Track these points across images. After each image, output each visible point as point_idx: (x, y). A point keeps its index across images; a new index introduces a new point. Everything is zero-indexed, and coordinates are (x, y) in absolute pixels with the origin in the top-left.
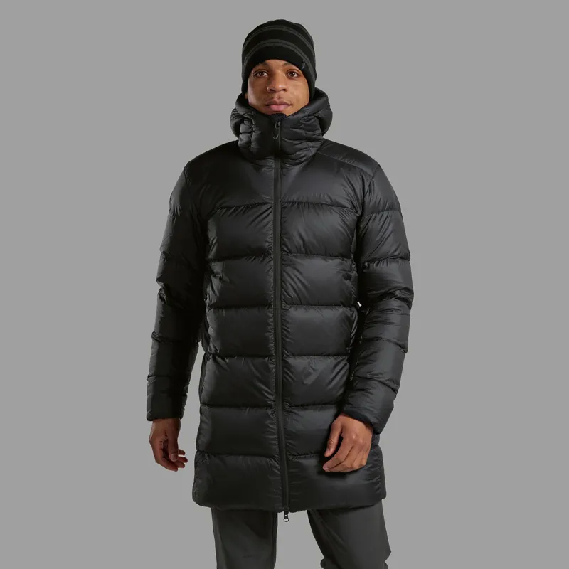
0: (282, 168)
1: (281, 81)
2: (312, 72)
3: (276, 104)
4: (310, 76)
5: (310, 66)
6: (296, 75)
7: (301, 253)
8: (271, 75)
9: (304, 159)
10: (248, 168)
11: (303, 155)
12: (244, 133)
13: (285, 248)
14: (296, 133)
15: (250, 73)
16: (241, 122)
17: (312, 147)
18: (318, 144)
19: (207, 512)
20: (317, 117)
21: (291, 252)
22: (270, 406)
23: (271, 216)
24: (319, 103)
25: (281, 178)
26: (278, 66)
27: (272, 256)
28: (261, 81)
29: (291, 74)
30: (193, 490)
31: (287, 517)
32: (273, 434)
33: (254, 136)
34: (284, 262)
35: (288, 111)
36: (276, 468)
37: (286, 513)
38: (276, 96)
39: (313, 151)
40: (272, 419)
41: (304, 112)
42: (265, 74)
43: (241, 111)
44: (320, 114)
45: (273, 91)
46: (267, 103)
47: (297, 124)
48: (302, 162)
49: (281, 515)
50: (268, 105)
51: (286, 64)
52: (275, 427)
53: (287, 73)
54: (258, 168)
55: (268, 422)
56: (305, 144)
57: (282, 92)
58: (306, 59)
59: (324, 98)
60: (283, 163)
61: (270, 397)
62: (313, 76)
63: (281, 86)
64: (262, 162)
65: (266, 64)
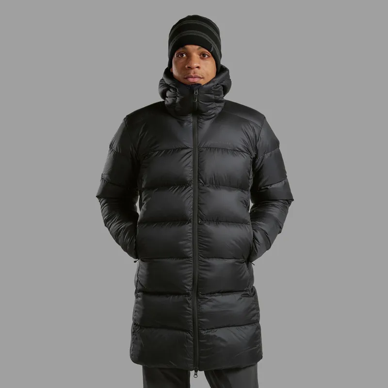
0: (198, 122)
1: (196, 61)
2: (218, 53)
3: (192, 77)
4: (217, 57)
5: (217, 50)
6: (207, 56)
7: (212, 184)
8: (189, 56)
9: (213, 115)
10: (173, 123)
11: (213, 113)
12: (170, 97)
13: (201, 181)
14: (209, 97)
15: (174, 54)
16: (168, 89)
17: (219, 107)
18: (222, 105)
19: (139, 368)
20: (223, 86)
21: (205, 183)
22: (188, 294)
23: (191, 158)
24: (223, 75)
25: (198, 129)
26: (194, 50)
27: (192, 186)
28: (182, 61)
29: (203, 56)
30: (130, 352)
31: (196, 375)
32: (190, 314)
33: (178, 100)
34: (201, 191)
35: (202, 82)
36: (190, 339)
37: (196, 371)
38: (192, 71)
39: (220, 110)
40: (189, 304)
41: (214, 82)
42: (185, 55)
43: (168, 81)
44: (224, 83)
45: (190, 68)
46: (185, 77)
47: (209, 91)
48: (212, 118)
49: (192, 373)
50: (187, 78)
51: (199, 48)
52: (191, 310)
53: (200, 55)
54: (181, 123)
55: (186, 306)
56: (214, 105)
57: (197, 69)
58: (214, 45)
59: (227, 72)
60: (198, 118)
61: (188, 287)
62: (219, 56)
63: (195, 65)
64: (184, 118)
65: (185, 48)
